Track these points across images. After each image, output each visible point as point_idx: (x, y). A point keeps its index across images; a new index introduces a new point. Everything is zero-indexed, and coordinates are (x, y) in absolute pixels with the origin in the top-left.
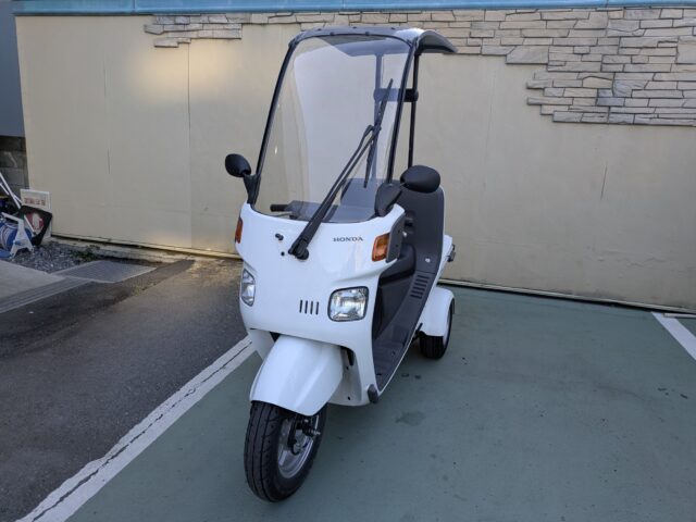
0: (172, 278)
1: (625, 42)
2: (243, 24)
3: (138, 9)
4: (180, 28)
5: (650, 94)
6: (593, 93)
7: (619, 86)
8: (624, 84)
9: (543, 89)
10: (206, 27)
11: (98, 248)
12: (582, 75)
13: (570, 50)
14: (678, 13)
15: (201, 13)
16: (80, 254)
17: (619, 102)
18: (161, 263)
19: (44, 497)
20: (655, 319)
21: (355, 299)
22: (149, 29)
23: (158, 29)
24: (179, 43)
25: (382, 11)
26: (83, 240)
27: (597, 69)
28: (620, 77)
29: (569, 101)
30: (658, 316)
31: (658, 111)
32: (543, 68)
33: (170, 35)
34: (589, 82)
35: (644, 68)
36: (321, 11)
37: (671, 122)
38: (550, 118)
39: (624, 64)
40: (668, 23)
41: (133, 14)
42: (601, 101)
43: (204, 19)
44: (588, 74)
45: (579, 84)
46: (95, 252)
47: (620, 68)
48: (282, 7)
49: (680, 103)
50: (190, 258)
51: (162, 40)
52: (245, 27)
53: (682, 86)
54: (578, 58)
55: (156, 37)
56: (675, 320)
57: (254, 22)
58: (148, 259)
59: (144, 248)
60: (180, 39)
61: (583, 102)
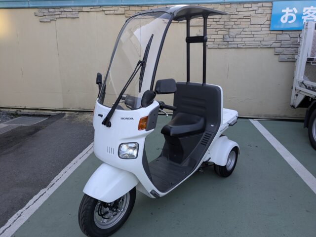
0: (58, 121)
1: (232, 17)
2: (79, 12)
3: (31, 6)
4: (51, 13)
5: (242, 36)
6: (222, 37)
7: (231, 34)
8: (233, 32)
10: (63, 13)
11: (20, 111)
12: (217, 30)
13: (212, 20)
14: (250, 6)
15: (60, 7)
16: (12, 114)
17: (232, 40)
18: (50, 115)
19: (28, 202)
20: (250, 121)
22: (37, 14)
23: (41, 14)
25: (138, 6)
26: (12, 108)
27: (223, 27)
28: (231, 30)
29: (213, 40)
30: (251, 120)
31: (245, 43)
33: (47, 17)
34: (220, 32)
35: (240, 26)
36: (113, 6)
37: (250, 47)
39: (232, 25)
40: (246, 9)
41: (29, 8)
42: (225, 40)
43: (62, 9)
44: (219, 29)
45: (216, 33)
46: (19, 113)
47: (231, 27)
48: (96, 4)
49: (253, 39)
50: (63, 112)
51: (43, 19)
52: (80, 13)
53: (253, 33)
54: (215, 23)
55: (40, 17)
56: (257, 121)
57: (84, 10)
58: (44, 114)
59: (41, 109)
60: (52, 19)
61: (218, 40)
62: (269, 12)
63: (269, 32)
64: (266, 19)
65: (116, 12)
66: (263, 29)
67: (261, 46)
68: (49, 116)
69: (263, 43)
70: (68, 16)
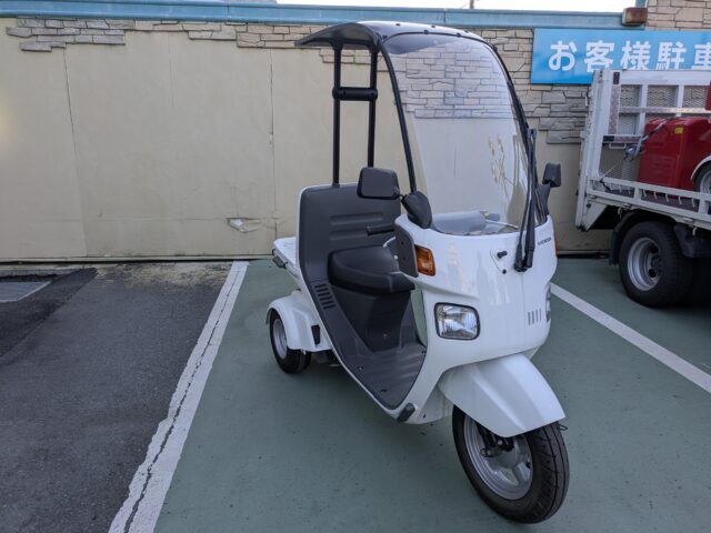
1: (459, 56)
2: (125, 30)
4: (53, 32)
5: (479, 95)
6: (441, 95)
7: (459, 89)
8: (462, 87)
9: (406, 92)
10: (83, 32)
12: (432, 81)
13: (421, 61)
14: (493, 34)
15: (76, 18)
17: (460, 101)
18: (54, 275)
22: (12, 32)
23: (24, 32)
24: (52, 47)
25: (266, 23)
27: (442, 76)
28: (458, 82)
29: (425, 101)
31: (486, 107)
32: (403, 74)
33: (40, 38)
34: (436, 87)
35: (474, 75)
36: (207, 21)
37: (495, 115)
38: (412, 115)
39: (460, 73)
42: (447, 101)
43: (81, 23)
44: (436, 80)
45: (430, 87)
47: (457, 75)
48: (167, 15)
50: (87, 266)
51: (31, 43)
52: (128, 33)
53: (499, 89)
54: (425, 67)
55: (23, 40)
57: (138, 28)
58: (38, 273)
59: (24, 263)
60: (54, 44)
61: (435, 102)
62: (528, 48)
63: (529, 87)
64: (523, 61)
66: (518, 81)
68: (52, 277)
70: (98, 39)
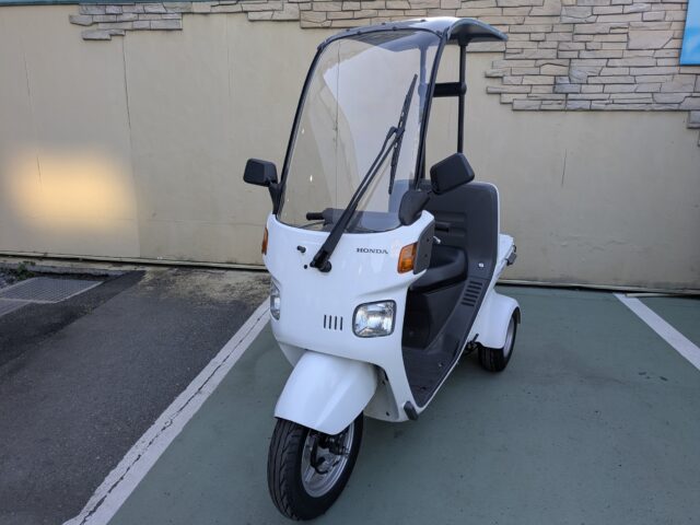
0: (124, 293)
1: (579, 28)
2: (183, 14)
4: (112, 18)
5: (604, 80)
6: (550, 80)
7: (575, 73)
8: (580, 70)
9: (501, 77)
10: (141, 18)
11: (33, 264)
12: (540, 62)
13: (526, 37)
15: (135, 2)
16: (13, 272)
17: (576, 88)
18: (107, 276)
20: (617, 300)
21: (383, 313)
22: (76, 21)
23: (86, 19)
24: (111, 35)
26: (14, 256)
27: (554, 56)
28: (575, 63)
29: (528, 89)
30: (620, 297)
31: (613, 96)
32: (502, 56)
33: (101, 26)
34: (547, 69)
35: (598, 54)
37: (625, 107)
38: (509, 107)
39: (579, 51)
40: (619, 9)
42: (558, 88)
43: (139, 8)
44: (545, 61)
45: (536, 71)
46: (30, 268)
47: (575, 55)
49: (633, 88)
50: (140, 269)
51: (92, 32)
52: (185, 17)
53: (634, 71)
54: (531, 45)
55: (84, 29)
56: (637, 300)
57: (195, 11)
58: (92, 272)
59: (85, 260)
60: (113, 31)
61: (541, 90)
62: (679, 16)
63: (676, 70)
64: (670, 34)
65: (277, 16)
66: (660, 62)
67: (654, 106)
68: (105, 277)
69: (660, 98)
70: (155, 24)
